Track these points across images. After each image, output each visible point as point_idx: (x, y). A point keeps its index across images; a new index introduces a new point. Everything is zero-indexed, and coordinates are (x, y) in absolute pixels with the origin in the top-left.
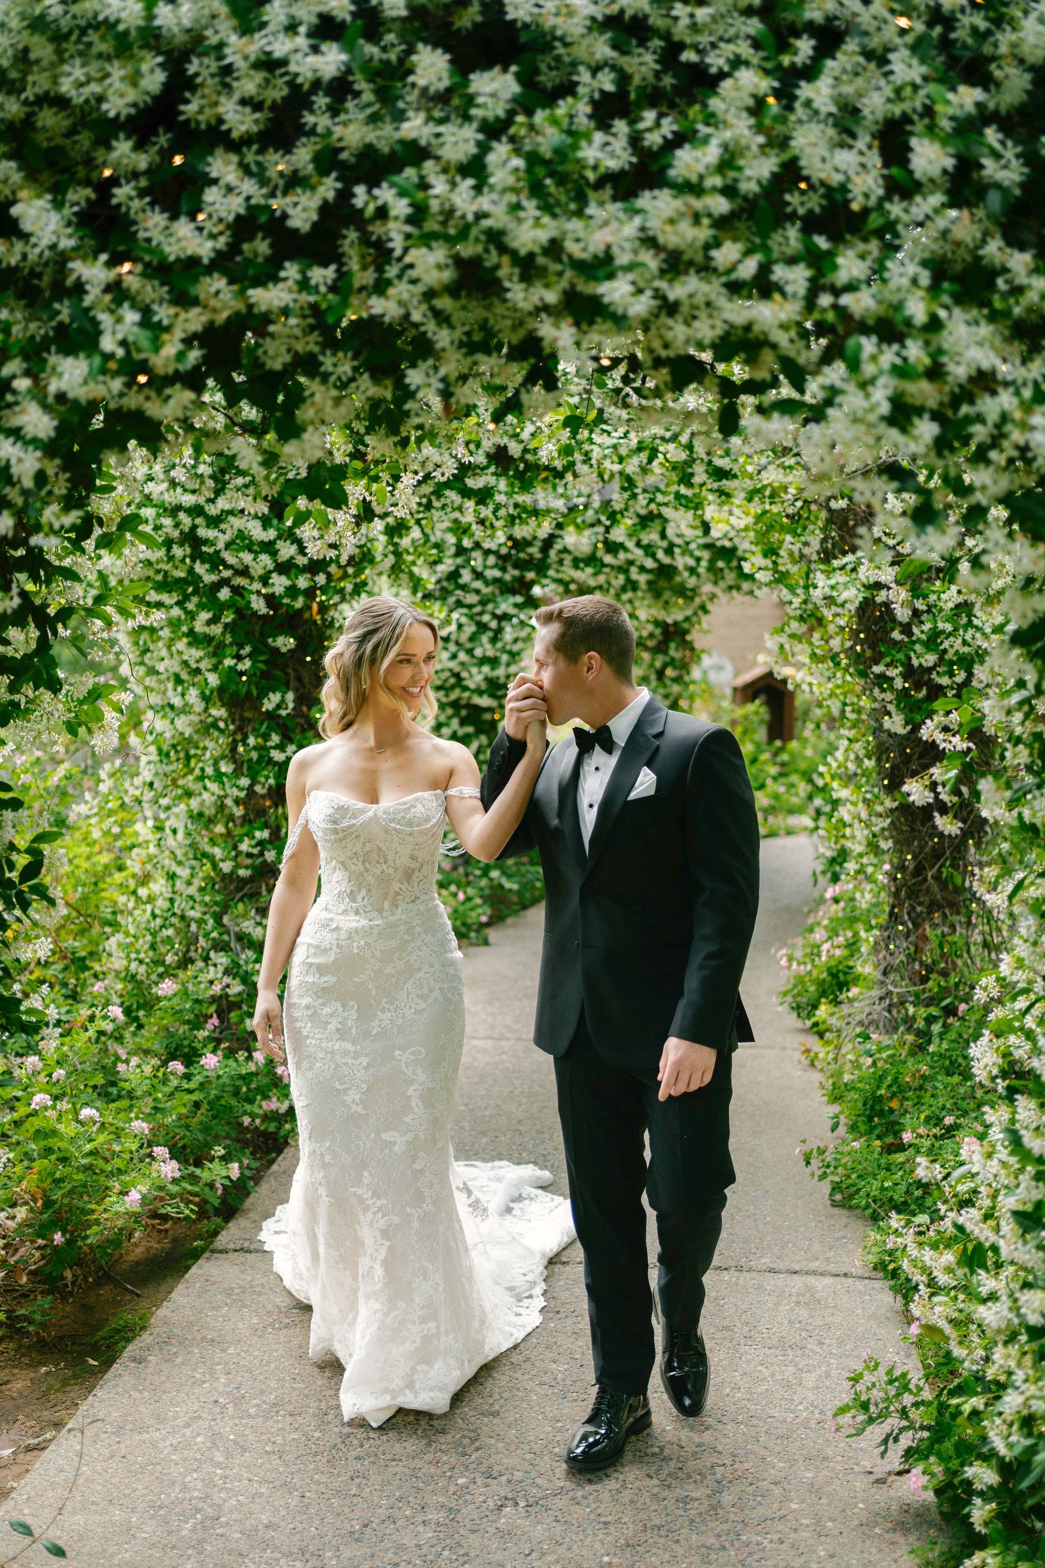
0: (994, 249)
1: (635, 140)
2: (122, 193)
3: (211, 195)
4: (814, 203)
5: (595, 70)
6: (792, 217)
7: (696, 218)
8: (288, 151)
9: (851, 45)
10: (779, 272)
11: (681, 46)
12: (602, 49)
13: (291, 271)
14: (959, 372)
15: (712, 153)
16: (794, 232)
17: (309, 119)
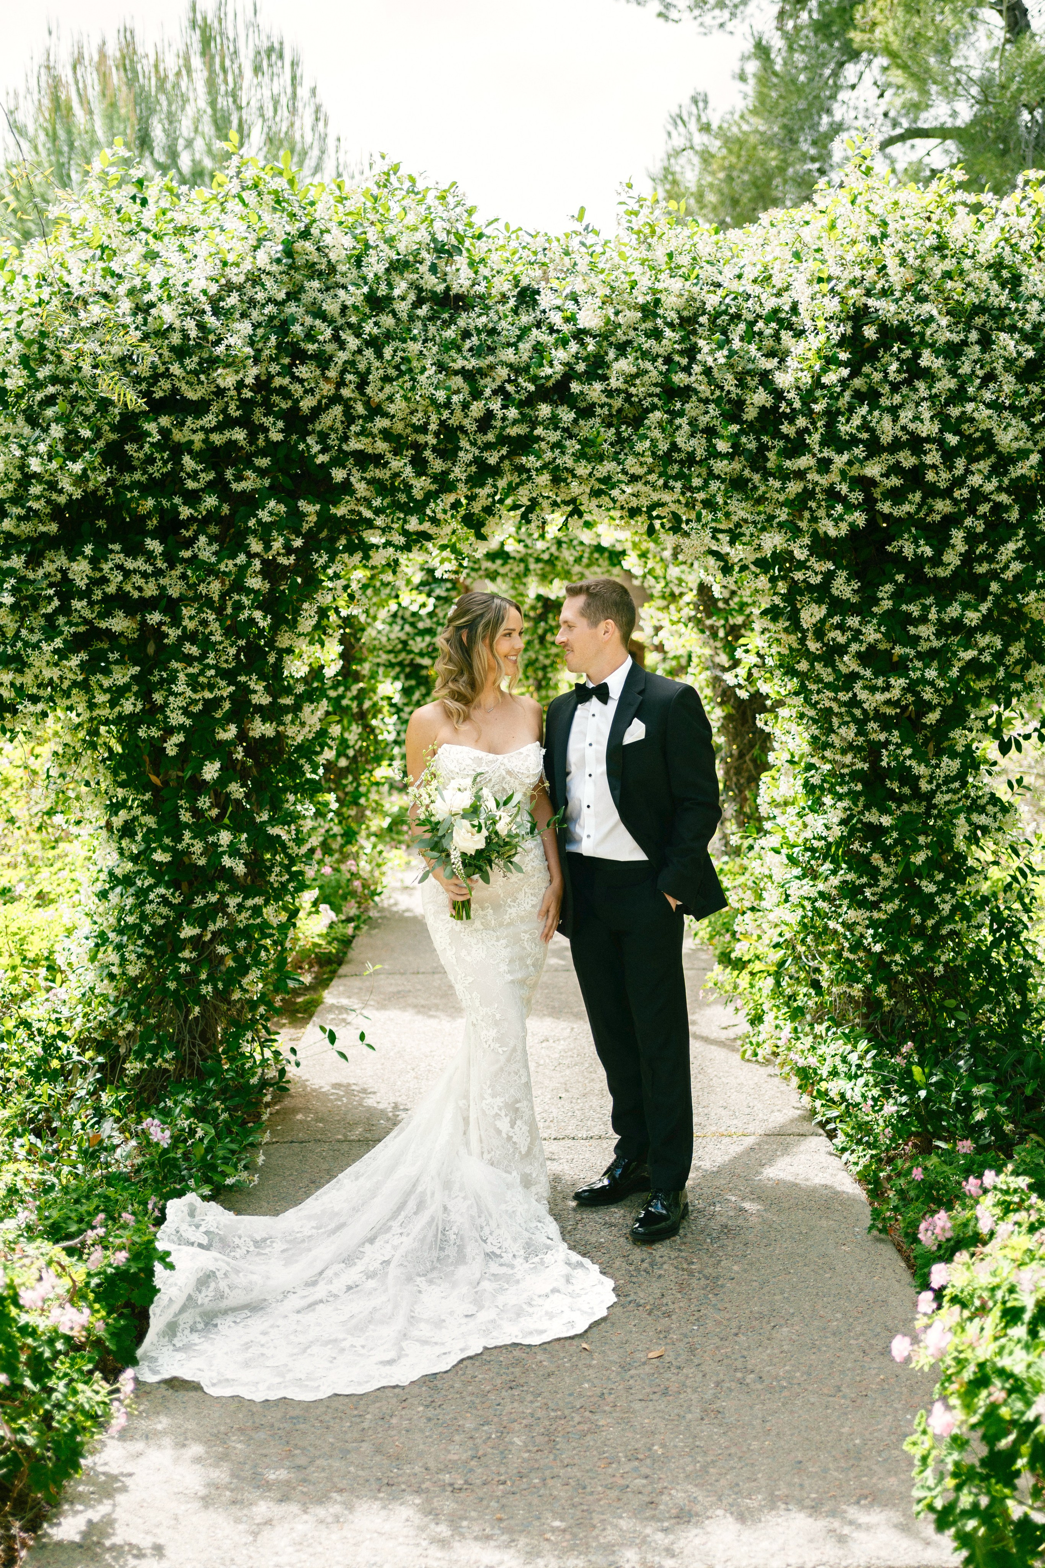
0: (747, 473)
1: (618, 434)
2: (427, 453)
3: (461, 454)
4: (683, 456)
5: (602, 406)
6: (676, 461)
7: (641, 464)
8: (485, 434)
9: (694, 398)
10: (671, 483)
11: (632, 395)
12: (604, 399)
13: (490, 481)
14: (735, 518)
15: (648, 443)
16: (676, 467)
17: (494, 423)
